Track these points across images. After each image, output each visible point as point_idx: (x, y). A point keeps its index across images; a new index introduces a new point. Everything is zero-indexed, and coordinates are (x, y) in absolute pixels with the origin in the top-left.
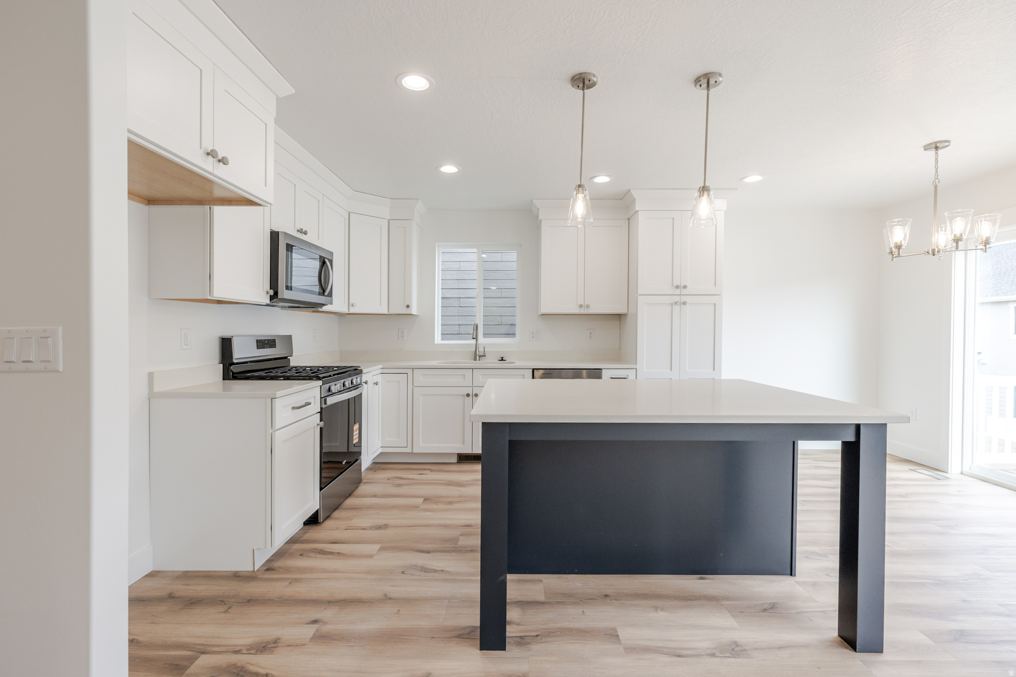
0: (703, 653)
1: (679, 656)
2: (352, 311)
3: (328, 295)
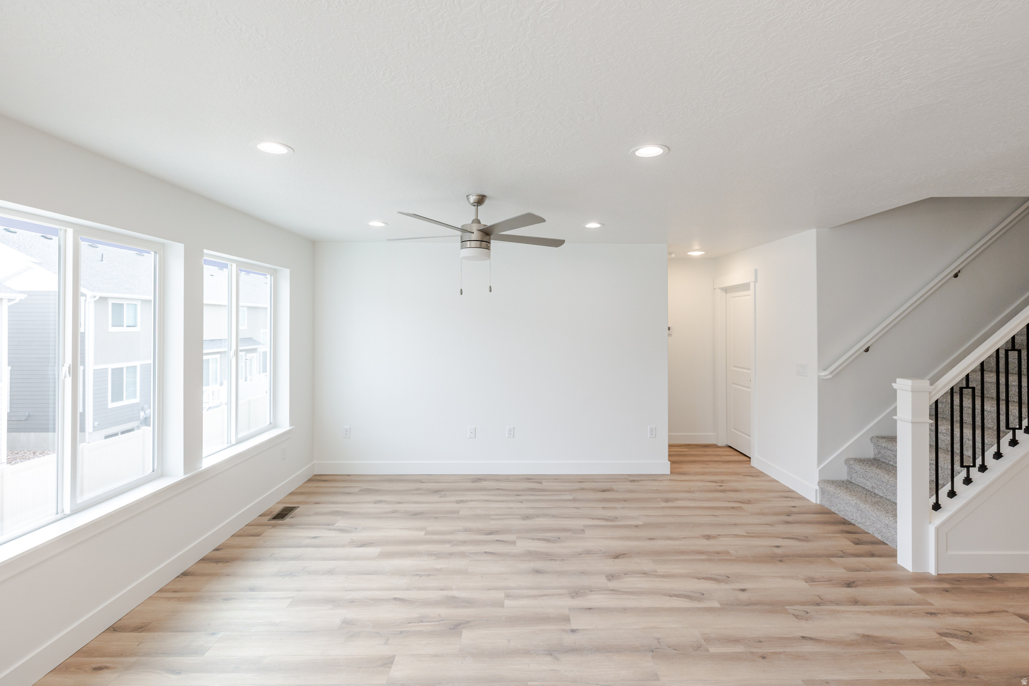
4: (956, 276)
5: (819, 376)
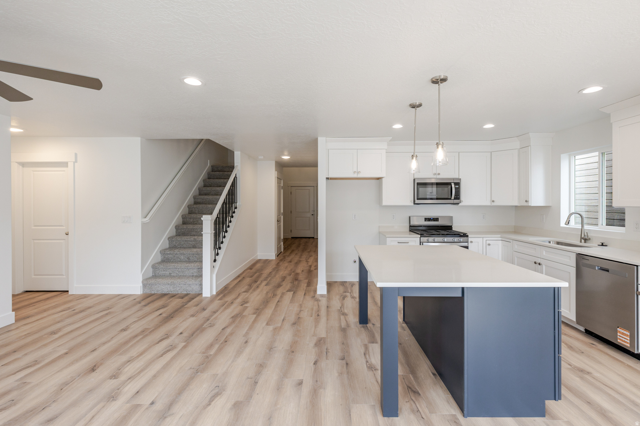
2: (493, 204)
3: (455, 199)
5: (142, 221)
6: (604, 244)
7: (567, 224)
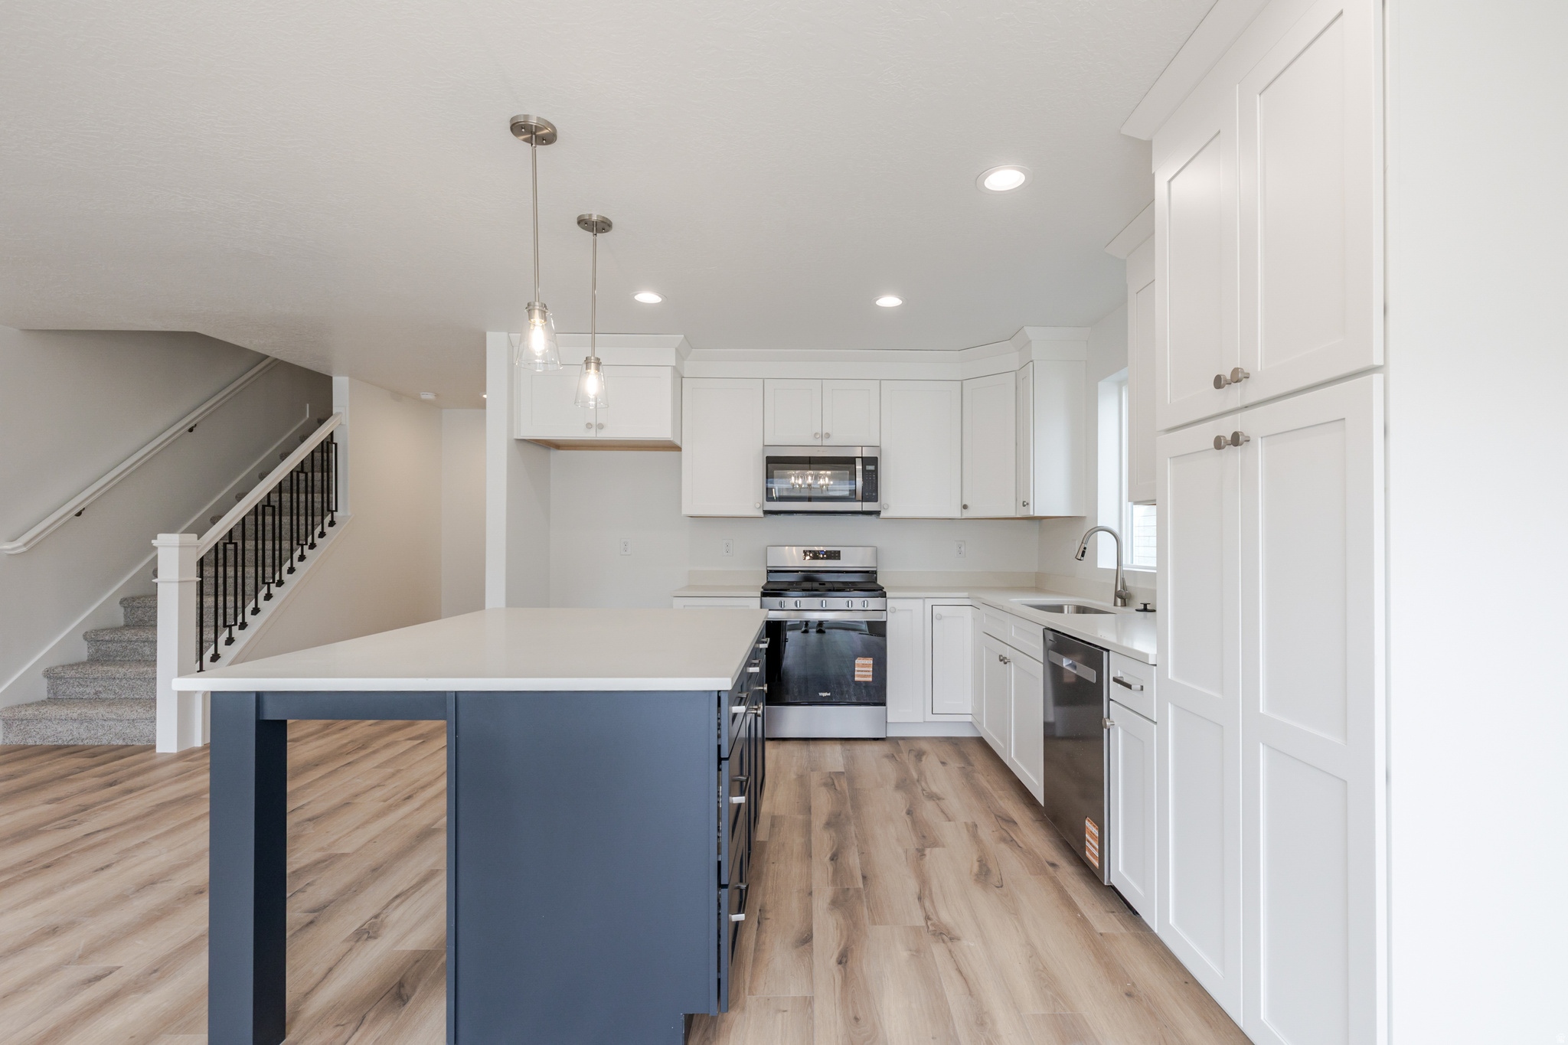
0: (385, 911)
1: (397, 897)
3: (864, 499)
4: (191, 430)
6: (1148, 607)
7: (1079, 557)
